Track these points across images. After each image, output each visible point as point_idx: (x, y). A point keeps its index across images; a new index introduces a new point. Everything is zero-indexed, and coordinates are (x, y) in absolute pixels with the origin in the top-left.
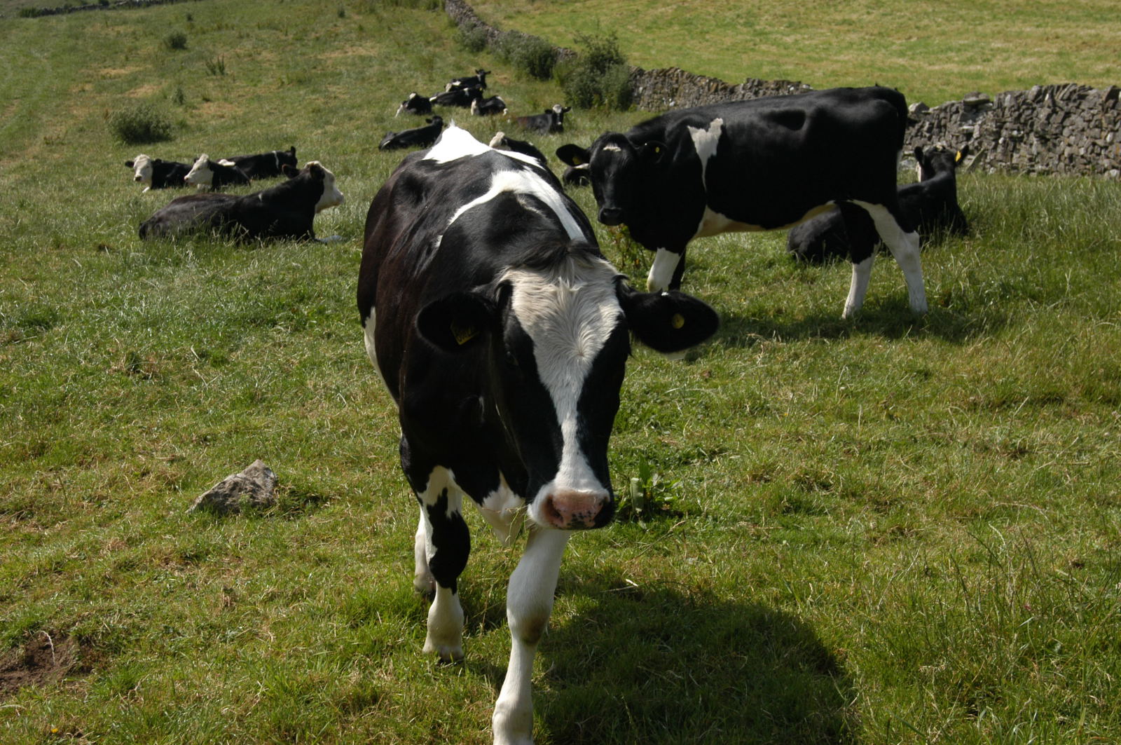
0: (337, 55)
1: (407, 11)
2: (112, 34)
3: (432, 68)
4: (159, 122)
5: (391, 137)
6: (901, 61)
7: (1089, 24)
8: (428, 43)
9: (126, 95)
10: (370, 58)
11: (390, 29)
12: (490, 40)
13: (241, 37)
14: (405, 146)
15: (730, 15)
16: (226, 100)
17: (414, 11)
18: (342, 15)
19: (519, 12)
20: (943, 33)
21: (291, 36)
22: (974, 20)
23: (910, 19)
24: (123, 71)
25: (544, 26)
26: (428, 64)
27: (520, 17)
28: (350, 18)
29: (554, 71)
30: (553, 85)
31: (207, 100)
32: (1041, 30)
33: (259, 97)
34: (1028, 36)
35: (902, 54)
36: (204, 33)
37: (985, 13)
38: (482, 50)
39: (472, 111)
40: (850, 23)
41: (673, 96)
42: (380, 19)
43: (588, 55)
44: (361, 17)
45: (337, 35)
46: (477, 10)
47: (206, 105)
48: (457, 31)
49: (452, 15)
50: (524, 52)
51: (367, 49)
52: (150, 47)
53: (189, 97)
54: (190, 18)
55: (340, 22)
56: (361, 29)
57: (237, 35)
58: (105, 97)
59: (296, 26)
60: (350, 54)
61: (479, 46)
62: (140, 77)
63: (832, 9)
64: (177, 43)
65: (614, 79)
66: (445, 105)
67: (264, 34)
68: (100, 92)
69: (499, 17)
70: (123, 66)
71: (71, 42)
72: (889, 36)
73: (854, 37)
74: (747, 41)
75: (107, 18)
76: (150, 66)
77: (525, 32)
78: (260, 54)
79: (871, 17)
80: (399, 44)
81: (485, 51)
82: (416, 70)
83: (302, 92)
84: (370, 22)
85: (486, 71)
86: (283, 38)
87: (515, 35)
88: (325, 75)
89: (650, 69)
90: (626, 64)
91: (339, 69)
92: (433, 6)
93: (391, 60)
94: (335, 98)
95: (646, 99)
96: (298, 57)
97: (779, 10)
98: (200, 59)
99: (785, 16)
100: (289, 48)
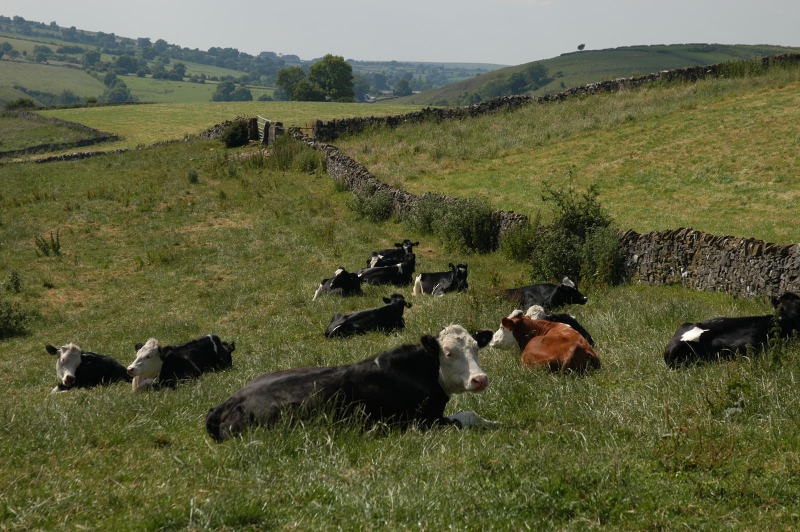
0: (198, 228)
1: (278, 174)
3: (331, 240)
4: (10, 311)
5: (341, 321)
8: (314, 212)
10: (247, 232)
11: (260, 196)
12: (398, 206)
13: (69, 209)
14: (361, 331)
15: (696, 169)
16: (73, 285)
17: (286, 173)
18: (194, 179)
19: (423, 172)
21: (135, 207)
25: (459, 188)
26: (326, 236)
27: (425, 179)
28: (204, 183)
30: (499, 256)
31: (50, 286)
33: (115, 282)
36: (18, 205)
38: (387, 218)
41: (686, 264)
42: (245, 184)
44: (216, 183)
45: (194, 205)
46: (372, 169)
47: (50, 292)
48: (352, 196)
49: (339, 177)
50: (455, 218)
51: (234, 220)
53: (25, 284)
55: (193, 189)
56: (223, 196)
57: (64, 206)
59: (137, 194)
60: (216, 227)
61: (383, 213)
65: (601, 243)
67: (98, 205)
77: (446, 192)
78: (99, 229)
80: (276, 213)
81: (393, 219)
83: (172, 274)
84: (233, 188)
85: (413, 241)
86: (124, 209)
87: (438, 200)
88: (194, 252)
89: (649, 230)
90: (611, 227)
91: (210, 245)
92: (310, 166)
93: (274, 233)
94: (220, 279)
95: (644, 271)
96: (151, 231)
97: (760, 162)
98: (24, 236)
99: (770, 169)
100: (135, 222)
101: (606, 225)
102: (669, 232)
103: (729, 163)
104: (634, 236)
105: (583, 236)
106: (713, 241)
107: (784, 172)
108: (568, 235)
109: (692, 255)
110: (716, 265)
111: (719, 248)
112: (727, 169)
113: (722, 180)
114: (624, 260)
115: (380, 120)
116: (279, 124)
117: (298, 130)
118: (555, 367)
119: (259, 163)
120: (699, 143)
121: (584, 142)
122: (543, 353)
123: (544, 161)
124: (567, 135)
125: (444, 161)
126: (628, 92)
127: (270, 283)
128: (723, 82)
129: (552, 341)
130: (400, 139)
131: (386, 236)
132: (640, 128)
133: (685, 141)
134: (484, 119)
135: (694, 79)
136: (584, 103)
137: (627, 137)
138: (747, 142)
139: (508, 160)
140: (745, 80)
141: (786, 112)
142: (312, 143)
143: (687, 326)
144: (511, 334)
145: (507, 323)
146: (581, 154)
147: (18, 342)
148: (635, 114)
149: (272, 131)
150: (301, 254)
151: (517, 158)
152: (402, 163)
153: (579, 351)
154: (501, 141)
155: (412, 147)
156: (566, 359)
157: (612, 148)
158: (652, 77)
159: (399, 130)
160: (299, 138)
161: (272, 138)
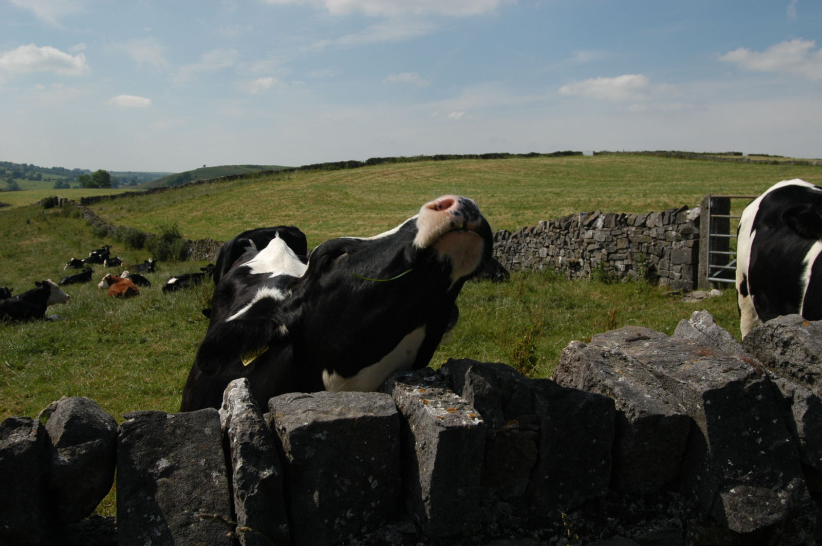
0: (27, 242)
1: (63, 219)
3: (80, 246)
5: (65, 279)
6: (316, 232)
7: (400, 212)
8: (76, 235)
10: (46, 243)
11: (55, 228)
12: (109, 231)
15: (230, 214)
17: (68, 219)
18: (28, 222)
19: (123, 217)
20: (334, 219)
22: (348, 212)
25: (136, 223)
26: (78, 244)
27: (123, 220)
28: (33, 224)
29: (145, 245)
30: (145, 251)
32: (379, 216)
34: (374, 218)
35: (316, 229)
37: (353, 209)
38: (104, 236)
39: (104, 265)
40: (289, 216)
42: (49, 224)
43: (162, 234)
44: (38, 223)
45: (27, 232)
46: (100, 217)
48: (91, 228)
49: (88, 220)
50: (128, 236)
51: (44, 239)
55: (28, 226)
56: (39, 229)
59: (4, 229)
60: (35, 241)
61: (103, 234)
63: (280, 210)
65: (178, 245)
66: (90, 263)
69: (113, 220)
72: (308, 221)
74: (240, 226)
77: (128, 225)
80: (60, 235)
81: (106, 237)
82: (71, 247)
83: (11, 261)
84: (44, 225)
87: (122, 228)
88: (23, 252)
89: (195, 240)
90: (182, 238)
91: (30, 249)
92: (77, 216)
93: (57, 243)
94: (30, 263)
95: (194, 255)
96: (7, 244)
97: (254, 211)
99: (257, 214)
101: (179, 237)
102: (202, 240)
103: (243, 212)
104: (190, 242)
105: (171, 243)
107: (262, 215)
108: (166, 242)
109: (210, 249)
112: (242, 214)
113: (239, 218)
115: (108, 197)
116: (66, 199)
117: (73, 201)
118: (119, 295)
119: (57, 215)
120: (232, 204)
121: (189, 204)
122: (116, 290)
123: (172, 212)
124: (182, 202)
125: (132, 213)
126: (208, 185)
127: (49, 264)
128: (244, 181)
129: (120, 285)
130: (116, 204)
131: (101, 244)
132: (210, 199)
133: (227, 204)
134: (151, 196)
135: (233, 180)
136: (191, 189)
137: (205, 202)
138: (251, 204)
139: (158, 212)
140: (252, 180)
141: (266, 192)
142: (79, 207)
144: (106, 283)
145: (106, 279)
146: (187, 209)
148: (209, 193)
149: (63, 201)
150: (65, 252)
151: (161, 211)
152: (114, 214)
154: (155, 204)
155: (119, 208)
156: (124, 292)
157: (199, 207)
158: (218, 179)
159: (116, 200)
160: (74, 205)
161: (63, 205)
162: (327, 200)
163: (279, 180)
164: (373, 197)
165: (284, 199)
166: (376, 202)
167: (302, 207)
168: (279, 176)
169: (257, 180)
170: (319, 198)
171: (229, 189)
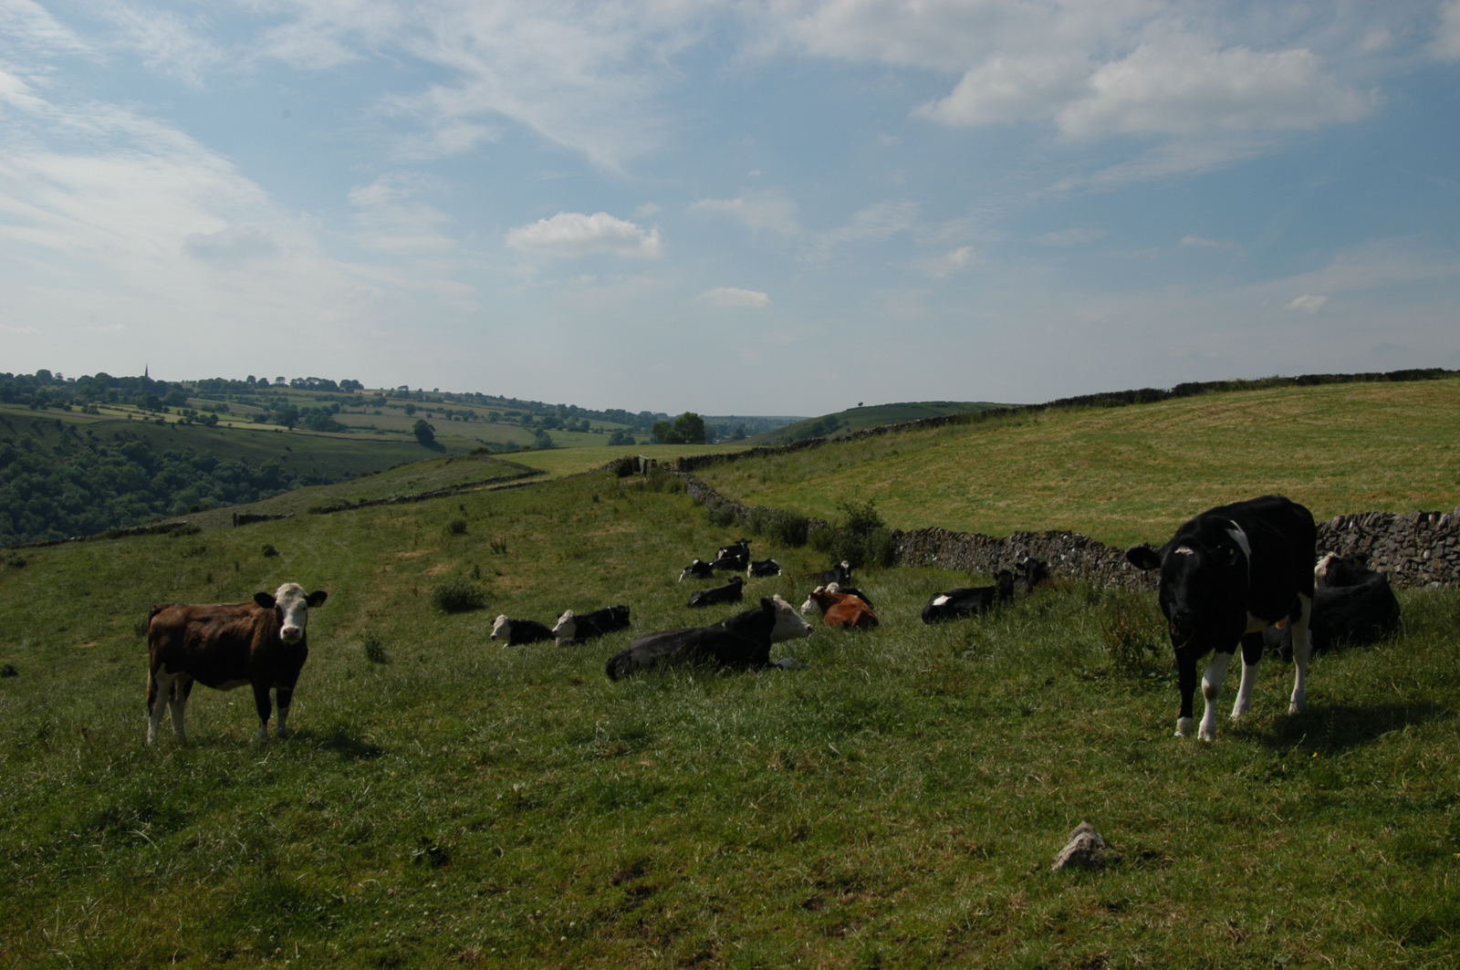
0: (600, 533)
1: (653, 494)
2: (398, 525)
3: (691, 541)
4: (473, 592)
5: (699, 595)
6: (1116, 517)
8: (679, 521)
9: (424, 572)
10: (633, 535)
11: (642, 510)
12: (737, 515)
13: (512, 522)
14: (713, 603)
15: (941, 486)
16: (515, 573)
17: (660, 494)
18: (596, 499)
19: (753, 491)
20: (1139, 494)
21: (555, 520)
22: (1162, 481)
23: (1103, 484)
24: (414, 554)
25: (779, 502)
26: (687, 537)
27: (755, 497)
28: (603, 502)
29: (810, 539)
30: (807, 549)
31: (499, 574)
32: (1227, 487)
33: (543, 570)
35: (1112, 512)
36: (478, 520)
37: (1169, 475)
38: (729, 524)
39: (748, 574)
40: (1051, 489)
42: (631, 502)
43: (849, 520)
44: (612, 502)
45: (596, 516)
46: (718, 490)
47: (501, 578)
48: (705, 509)
49: (696, 495)
50: (776, 523)
51: (624, 527)
52: (433, 533)
53: (484, 573)
54: (462, 508)
55: (595, 506)
56: (616, 511)
57: (508, 519)
58: (405, 575)
59: (557, 510)
60: (612, 532)
61: (727, 521)
62: (432, 558)
64: (458, 529)
65: (877, 539)
67: (531, 518)
68: (401, 572)
70: (414, 550)
71: (365, 532)
72: (1091, 497)
73: (1060, 500)
74: (965, 507)
75: (390, 511)
76: (437, 549)
77: (770, 505)
78: (532, 535)
79: (1068, 483)
80: (652, 521)
81: (733, 525)
82: (678, 543)
83: (582, 565)
84: (622, 505)
85: (748, 539)
86: (549, 521)
87: (763, 510)
88: (598, 550)
89: (909, 530)
90: (884, 527)
91: (607, 544)
92: (676, 489)
93: (651, 535)
94: (615, 568)
95: (907, 557)
96: (567, 536)
97: (983, 480)
98: (482, 540)
99: (990, 485)
100: (557, 529)
101: (880, 525)
102: (923, 530)
103: (963, 482)
104: (900, 533)
105: (865, 534)
106: (954, 536)
107: (999, 487)
108: (855, 534)
109: (940, 546)
110: (956, 552)
111: (958, 540)
112: (962, 486)
113: (958, 494)
114: (894, 550)
115: (722, 456)
116: (654, 460)
117: (667, 464)
118: (846, 625)
119: (640, 487)
120: (942, 469)
121: (864, 469)
122: (839, 616)
123: (837, 483)
124: (853, 464)
125: (768, 484)
126: (894, 435)
127: (649, 571)
128: (956, 427)
129: (844, 607)
130: (738, 469)
131: (729, 536)
132: (902, 459)
133: (932, 468)
134: (796, 454)
135: (937, 426)
136: (864, 442)
137: (893, 465)
138: (974, 467)
139: (813, 482)
140: (972, 426)
141: (999, 447)
142: (677, 473)
143: (937, 595)
144: (816, 603)
145: (814, 596)
146: (862, 477)
147: (479, 613)
148: (899, 450)
149: (649, 465)
150: (670, 550)
151: (819, 481)
152: (739, 486)
153: (864, 614)
154: (807, 469)
155: (746, 475)
156: (855, 619)
157: (883, 473)
158: (909, 425)
159: (737, 463)
160: (668, 470)
161: (649, 470)
162: (1115, 460)
163: (1020, 425)
164: (1202, 454)
165: (1034, 458)
166: (1211, 462)
167: (1070, 472)
168: (1018, 419)
169: (979, 425)
170: (1099, 457)
171: (933, 442)
